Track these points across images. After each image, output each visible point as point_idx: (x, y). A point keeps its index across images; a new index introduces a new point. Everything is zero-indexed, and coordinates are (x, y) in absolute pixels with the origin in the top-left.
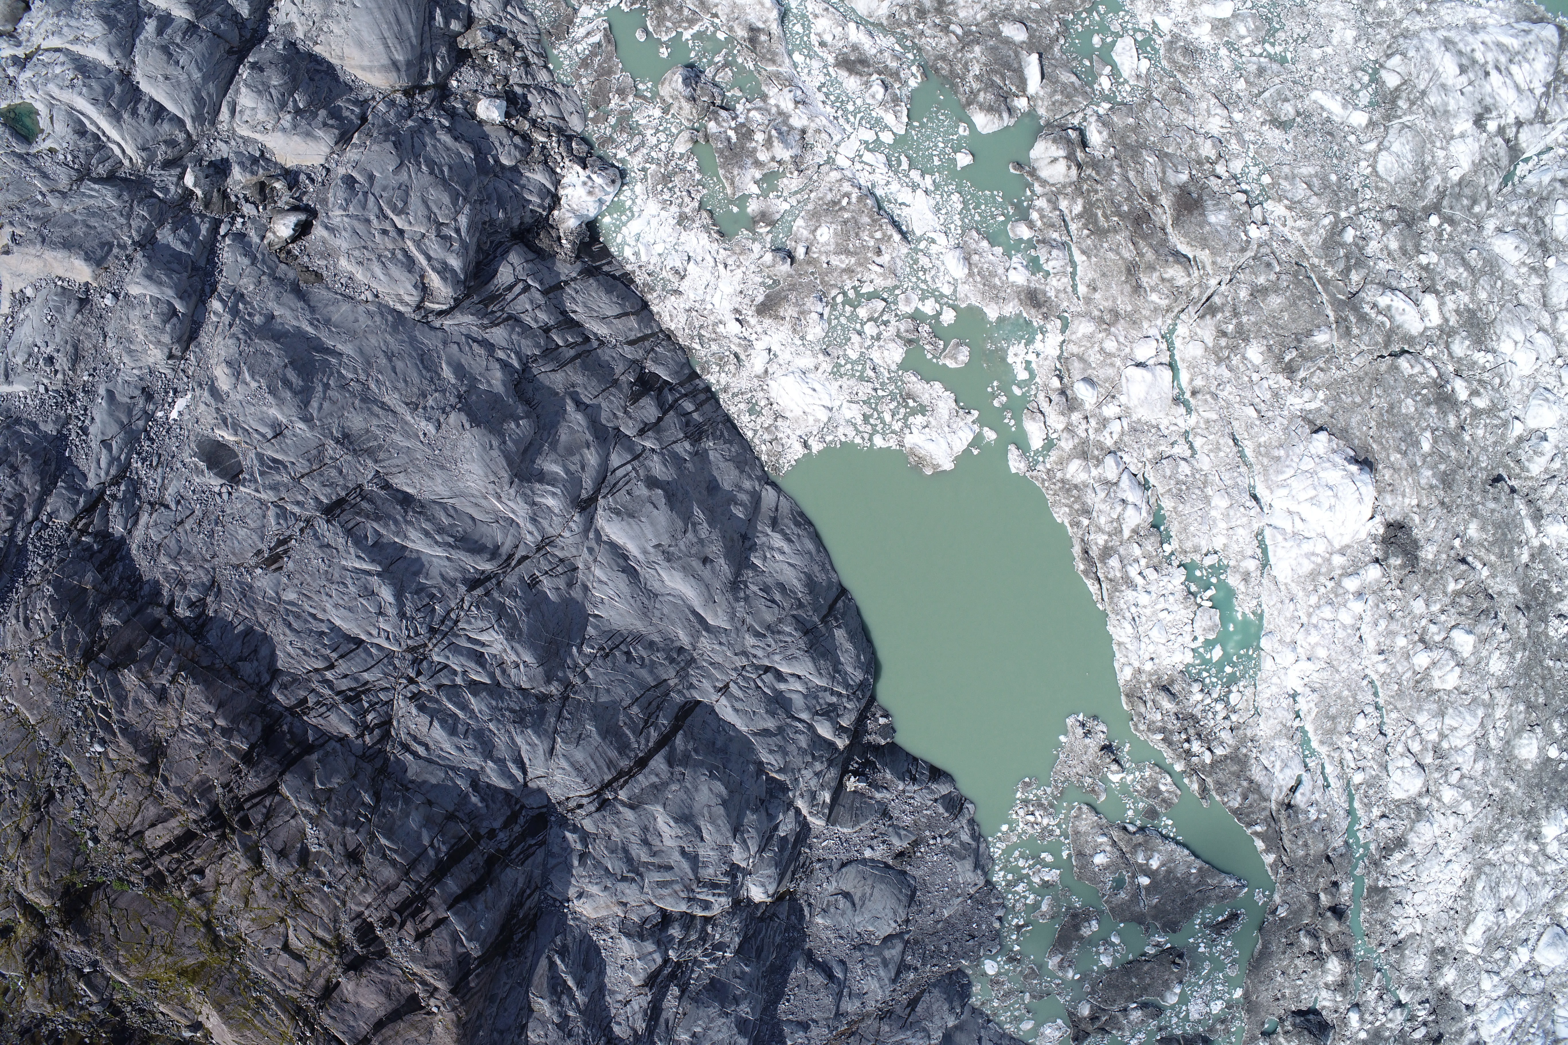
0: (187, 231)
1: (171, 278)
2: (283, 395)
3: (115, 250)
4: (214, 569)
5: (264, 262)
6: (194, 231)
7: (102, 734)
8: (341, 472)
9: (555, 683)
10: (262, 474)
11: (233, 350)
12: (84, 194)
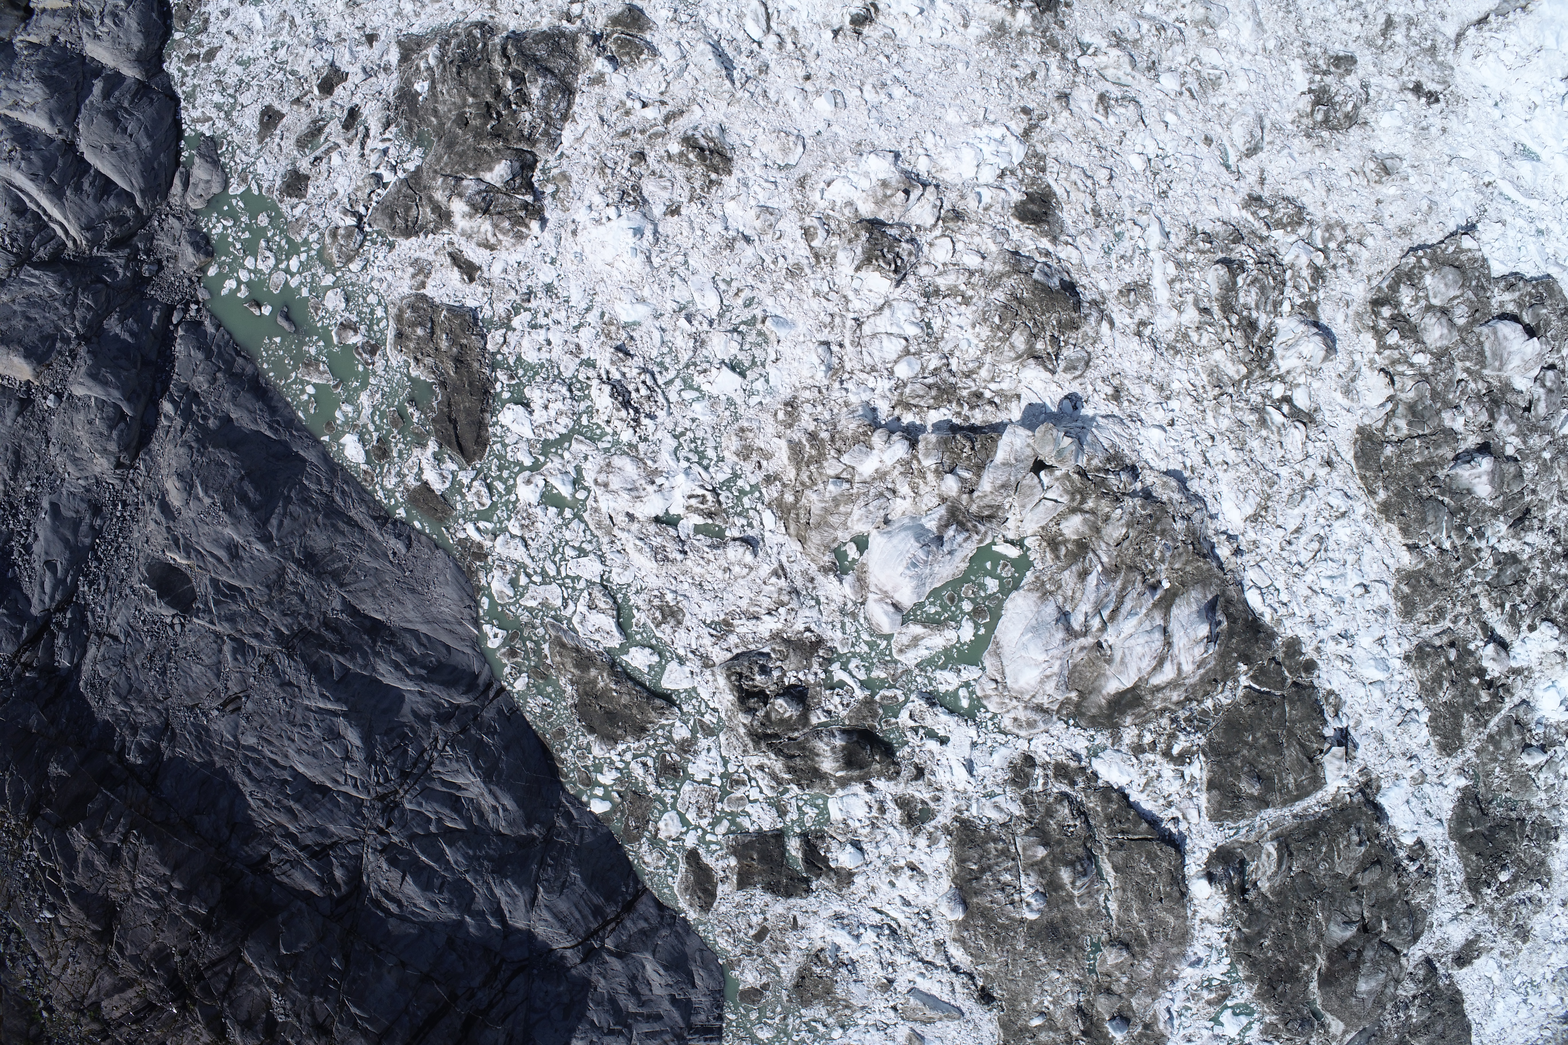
0: (135, 321)
1: (118, 377)
2: (239, 512)
3: (58, 345)
4: (167, 710)
5: (220, 355)
6: (144, 320)
7: (51, 899)
8: (302, 599)
9: (537, 826)
10: (217, 603)
11: (185, 460)
12: (24, 282)
